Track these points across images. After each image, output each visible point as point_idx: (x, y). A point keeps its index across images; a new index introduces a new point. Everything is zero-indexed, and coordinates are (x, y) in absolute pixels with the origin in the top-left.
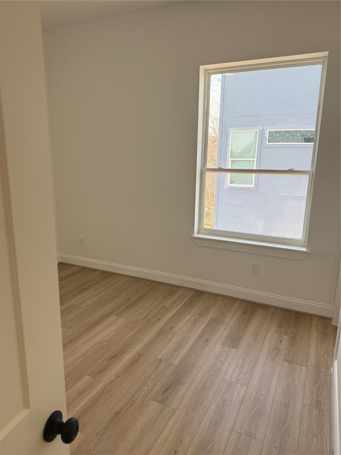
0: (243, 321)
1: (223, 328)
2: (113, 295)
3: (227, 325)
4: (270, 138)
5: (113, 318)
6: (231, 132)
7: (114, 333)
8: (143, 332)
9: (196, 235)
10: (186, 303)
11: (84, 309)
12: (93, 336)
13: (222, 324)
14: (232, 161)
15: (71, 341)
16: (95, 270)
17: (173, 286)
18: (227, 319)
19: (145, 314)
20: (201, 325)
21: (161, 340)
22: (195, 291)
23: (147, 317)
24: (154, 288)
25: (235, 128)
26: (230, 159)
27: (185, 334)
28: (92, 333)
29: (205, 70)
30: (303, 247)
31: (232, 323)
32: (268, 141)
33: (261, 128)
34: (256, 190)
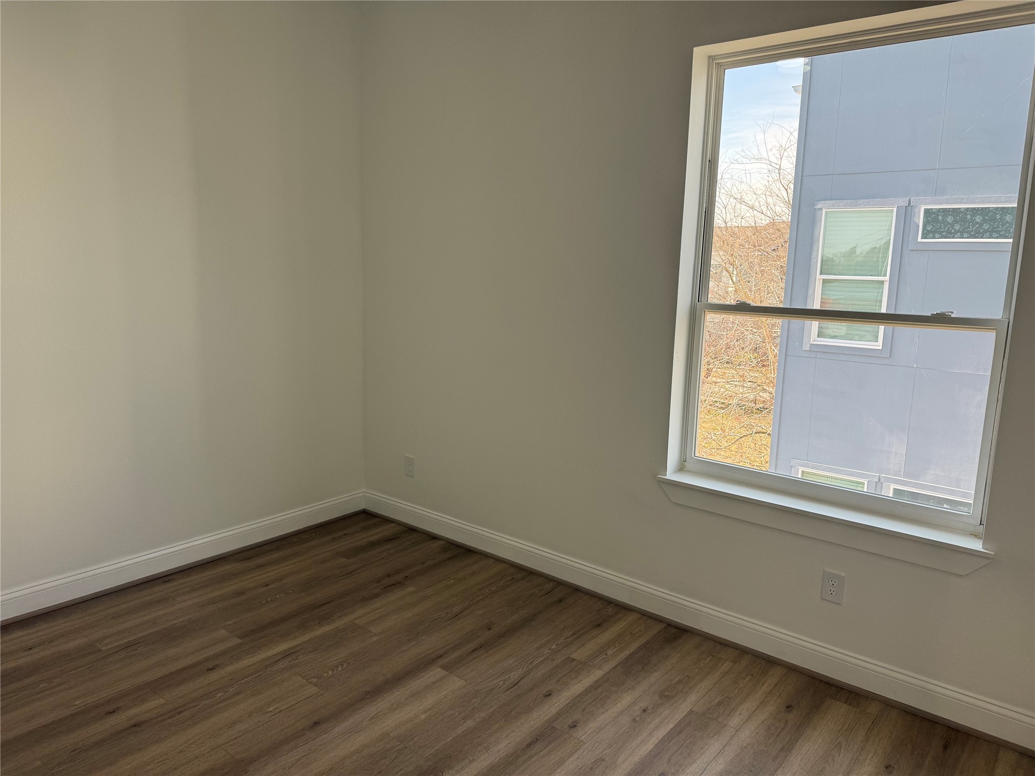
0: (781, 732)
1: (715, 745)
2: (454, 609)
3: (732, 738)
4: (929, 228)
5: (435, 673)
6: (824, 211)
7: (423, 717)
8: (497, 726)
9: (671, 474)
10: (632, 655)
11: (375, 639)
12: (372, 718)
13: (715, 734)
14: (825, 281)
15: (316, 724)
16: (434, 537)
17: (609, 602)
18: (735, 721)
19: (515, 675)
20: (657, 728)
21: (536, 758)
22: (664, 625)
23: (519, 684)
24: (560, 601)
25: (833, 202)
26: (820, 277)
27: (605, 750)
28: (372, 709)
29: (710, 57)
30: (976, 536)
31: (746, 735)
32: (923, 233)
33: (903, 202)
34: (888, 356)
